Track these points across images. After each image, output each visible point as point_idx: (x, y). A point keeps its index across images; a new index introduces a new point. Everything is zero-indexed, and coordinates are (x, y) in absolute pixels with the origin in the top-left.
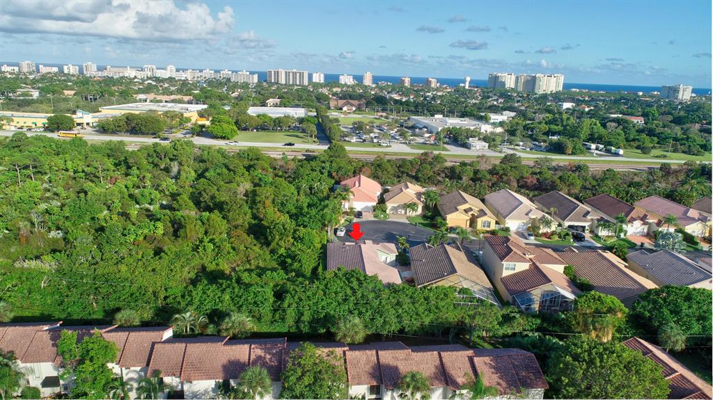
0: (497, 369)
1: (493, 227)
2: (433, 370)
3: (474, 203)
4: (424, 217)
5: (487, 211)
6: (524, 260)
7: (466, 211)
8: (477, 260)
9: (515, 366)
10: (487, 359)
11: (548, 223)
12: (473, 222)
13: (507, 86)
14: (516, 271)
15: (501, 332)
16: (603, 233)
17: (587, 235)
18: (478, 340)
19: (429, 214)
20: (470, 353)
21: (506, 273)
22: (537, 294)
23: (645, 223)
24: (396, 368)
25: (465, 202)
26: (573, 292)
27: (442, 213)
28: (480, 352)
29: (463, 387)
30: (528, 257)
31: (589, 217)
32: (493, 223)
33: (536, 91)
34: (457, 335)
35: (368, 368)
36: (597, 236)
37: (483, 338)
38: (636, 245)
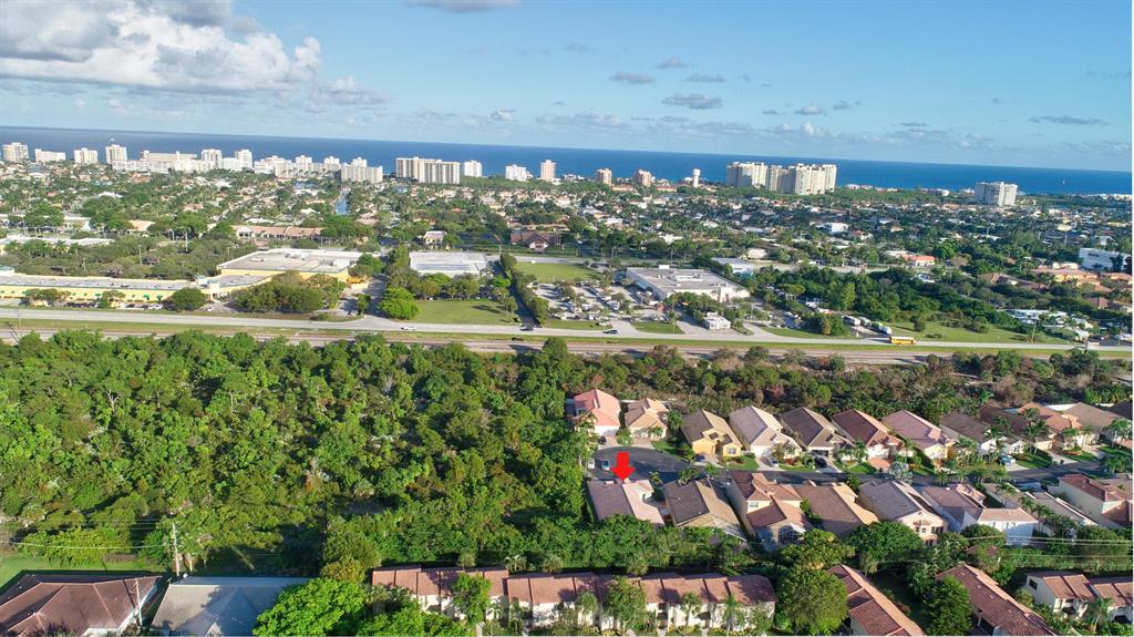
0: (743, 590)
1: (739, 453)
2: (700, 591)
3: (719, 425)
4: (669, 441)
5: (733, 437)
6: (766, 499)
7: (713, 437)
8: (726, 495)
9: (756, 588)
10: (736, 583)
11: (791, 450)
12: (718, 449)
13: (755, 182)
14: (760, 507)
15: (746, 563)
16: (845, 458)
17: (830, 460)
18: (728, 569)
19: (674, 439)
20: (725, 579)
21: (750, 510)
22: (775, 528)
23: (886, 447)
24: (675, 591)
25: (711, 427)
26: (805, 527)
27: (688, 438)
28: (732, 578)
29: (721, 602)
30: (769, 493)
31: (832, 442)
32: (739, 449)
33: (797, 191)
34: (712, 566)
35: (657, 592)
36: (839, 461)
37: (732, 568)
38: (875, 469)
